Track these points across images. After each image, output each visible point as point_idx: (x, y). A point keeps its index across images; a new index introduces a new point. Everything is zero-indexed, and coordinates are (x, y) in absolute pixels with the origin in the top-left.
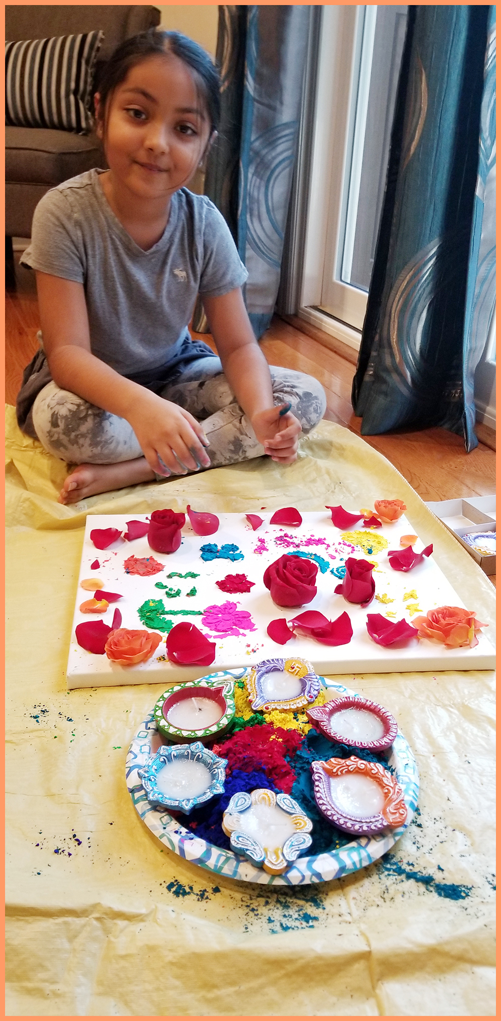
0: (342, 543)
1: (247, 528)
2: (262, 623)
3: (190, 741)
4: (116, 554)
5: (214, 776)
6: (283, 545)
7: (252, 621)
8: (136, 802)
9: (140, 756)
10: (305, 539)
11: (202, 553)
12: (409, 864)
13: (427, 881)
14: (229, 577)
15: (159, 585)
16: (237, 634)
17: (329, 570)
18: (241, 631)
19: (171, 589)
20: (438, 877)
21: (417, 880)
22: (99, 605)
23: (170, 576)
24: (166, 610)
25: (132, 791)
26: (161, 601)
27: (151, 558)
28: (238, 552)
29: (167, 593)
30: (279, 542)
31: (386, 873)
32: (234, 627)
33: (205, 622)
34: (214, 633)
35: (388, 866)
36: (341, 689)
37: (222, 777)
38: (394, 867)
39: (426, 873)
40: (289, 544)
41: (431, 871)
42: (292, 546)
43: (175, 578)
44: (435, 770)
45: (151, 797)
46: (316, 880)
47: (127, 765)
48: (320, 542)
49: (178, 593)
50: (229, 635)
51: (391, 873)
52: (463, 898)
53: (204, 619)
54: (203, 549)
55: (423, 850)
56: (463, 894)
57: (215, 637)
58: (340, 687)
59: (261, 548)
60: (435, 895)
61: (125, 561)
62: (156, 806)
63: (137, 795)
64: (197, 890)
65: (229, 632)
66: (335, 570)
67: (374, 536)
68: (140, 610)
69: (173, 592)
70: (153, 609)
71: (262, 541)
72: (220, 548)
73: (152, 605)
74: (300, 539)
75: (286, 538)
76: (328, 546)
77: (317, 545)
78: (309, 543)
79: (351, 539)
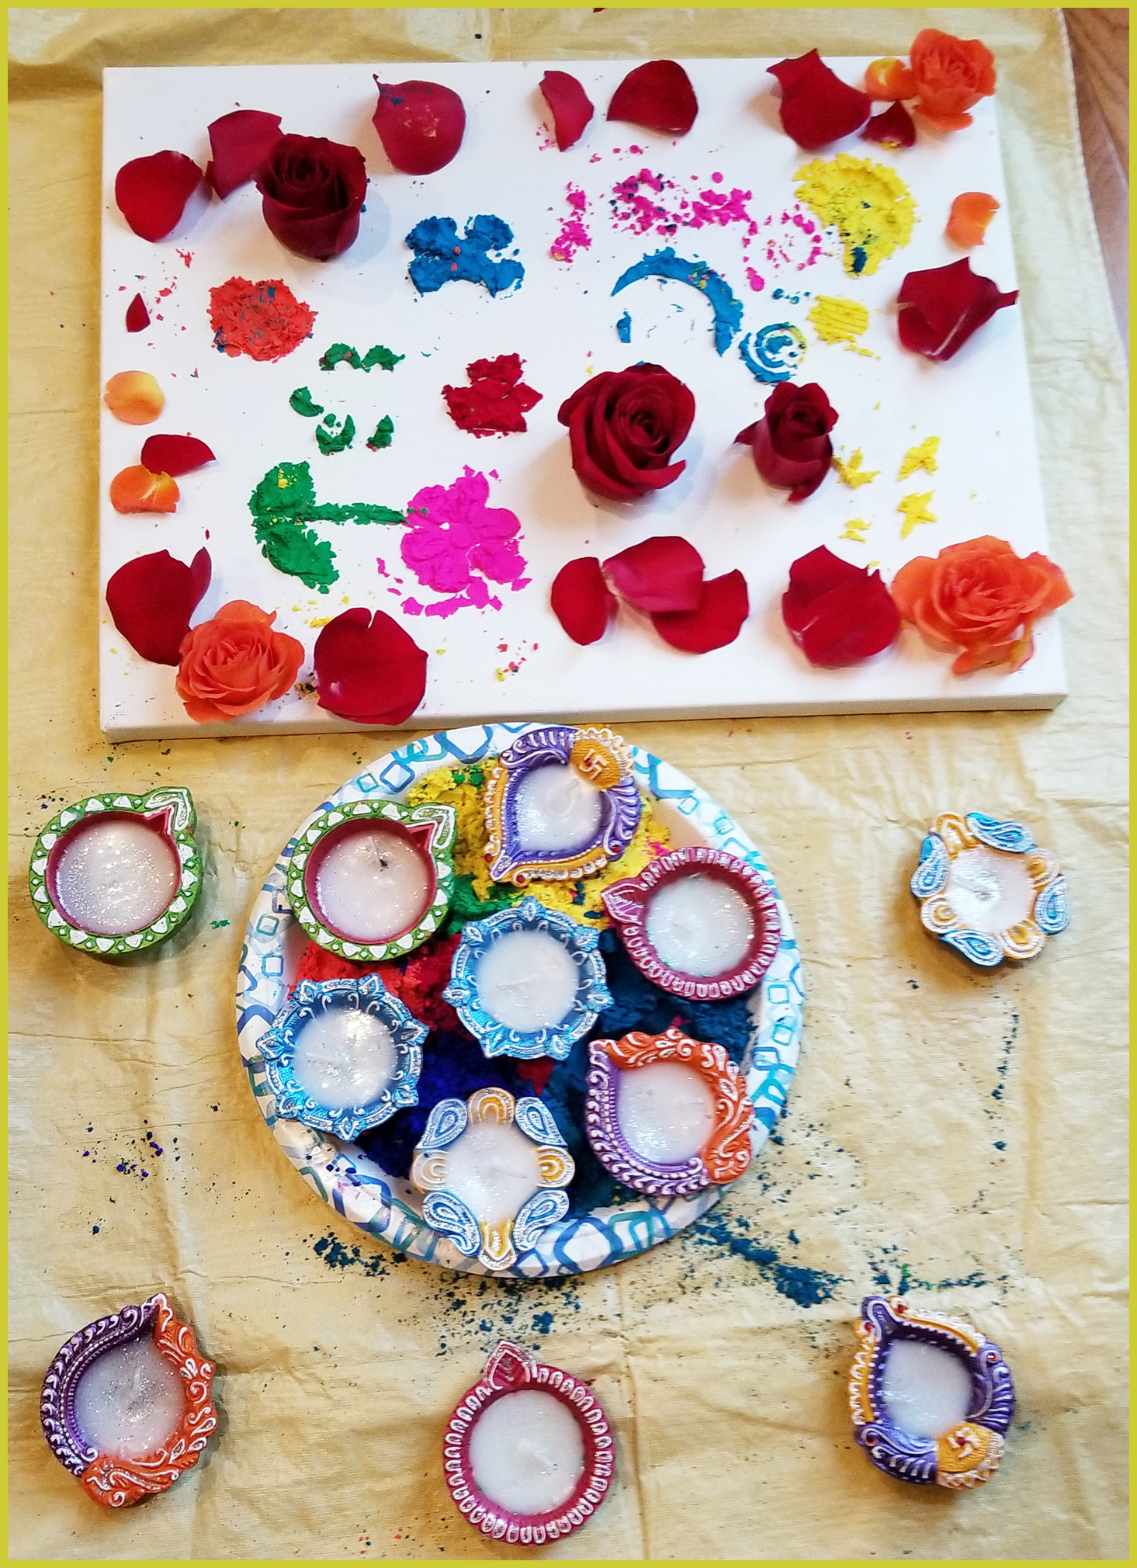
0: (792, 213)
1: (543, 136)
2: (545, 560)
3: (361, 968)
4: (189, 261)
5: (402, 1060)
6: (633, 219)
7: (524, 551)
8: (257, 1091)
9: (262, 983)
10: (694, 195)
11: (411, 256)
12: (740, 1222)
13: (764, 1259)
14: (476, 369)
15: (302, 402)
16: (480, 598)
17: (738, 338)
18: (494, 588)
19: (330, 421)
20: (786, 1255)
21: (748, 1257)
22: (156, 485)
23: (327, 363)
24: (319, 502)
25: (250, 1065)
26: (304, 466)
27: (280, 285)
28: (507, 253)
29: (321, 437)
30: (623, 207)
31: (698, 1236)
32: (476, 573)
33: (410, 556)
36: (689, 804)
37: (415, 1065)
38: (713, 1225)
39: (766, 1243)
40: (648, 214)
41: (774, 1240)
42: (657, 223)
43: (342, 366)
46: (565, 1271)
47: (239, 1001)
48: (735, 206)
49: (346, 438)
50: (463, 602)
52: (819, 1301)
53: (407, 542)
54: (412, 242)
55: (774, 1193)
56: (820, 1293)
57: (432, 610)
58: (689, 793)
59: (574, 237)
60: (771, 1286)
61: (213, 296)
63: (259, 1079)
64: (366, 1255)
65: (464, 593)
66: (753, 339)
68: (257, 504)
69: (335, 432)
70: (287, 500)
71: (577, 200)
72: (460, 234)
73: (283, 482)
74: (681, 195)
75: (645, 191)
76: (753, 230)
77: (724, 222)
78: (702, 215)
79: (821, 198)
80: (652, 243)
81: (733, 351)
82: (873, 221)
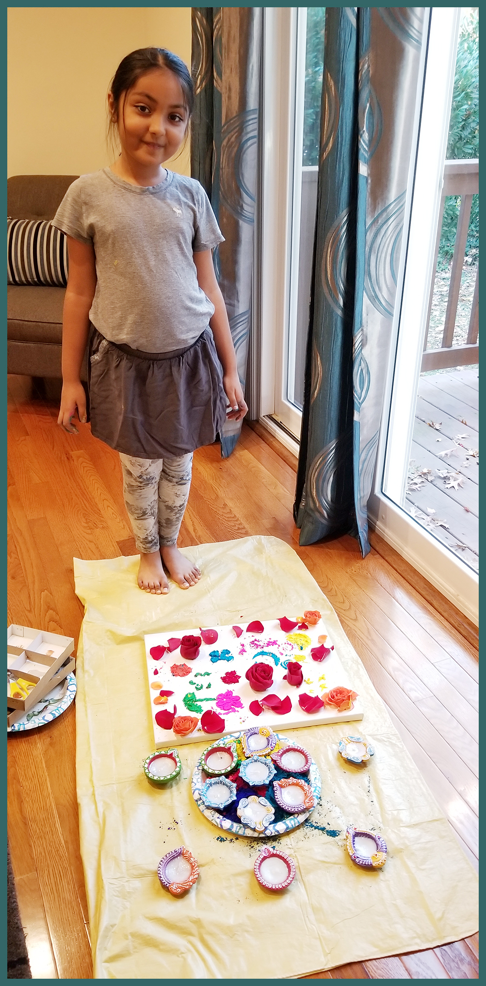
0: (286, 643)
1: (234, 636)
2: (246, 703)
3: (219, 775)
4: (165, 663)
5: (231, 792)
6: (254, 647)
7: (242, 702)
8: (199, 805)
9: (197, 784)
10: (266, 642)
11: (210, 657)
12: (316, 823)
13: (323, 829)
14: (227, 673)
15: (191, 683)
16: (234, 711)
17: (280, 663)
18: (237, 709)
19: (198, 685)
20: (328, 828)
21: (319, 829)
22: (163, 699)
23: (196, 676)
24: (197, 699)
25: (197, 801)
26: (193, 693)
27: (184, 664)
28: (230, 655)
29: (196, 688)
30: (252, 645)
31: (306, 827)
32: (232, 707)
33: (218, 705)
34: (223, 712)
35: (307, 824)
36: (286, 741)
37: (235, 792)
38: (310, 824)
39: (322, 826)
40: (257, 646)
41: (325, 825)
42: (259, 647)
43: (199, 676)
44: (329, 778)
45: (206, 804)
46: (276, 833)
47: (192, 789)
48: (274, 643)
49: (202, 687)
50: (230, 712)
51: (308, 827)
52: (337, 836)
53: (217, 703)
54: (210, 655)
55: (322, 816)
56: (337, 834)
57: (224, 714)
58: (286, 739)
59: (243, 651)
60: (326, 835)
61: (171, 667)
62: (208, 807)
63: (199, 802)
64: (229, 839)
65: (230, 710)
66: (283, 663)
67: (304, 636)
68: (184, 700)
69: (199, 687)
70: (190, 699)
71: (243, 645)
72: (220, 653)
73: (189, 696)
74: (263, 642)
75: (256, 642)
76: (279, 646)
77: (273, 645)
78: (268, 645)
79: (291, 640)
80: (259, 650)
81: (279, 665)
82: (303, 642)
